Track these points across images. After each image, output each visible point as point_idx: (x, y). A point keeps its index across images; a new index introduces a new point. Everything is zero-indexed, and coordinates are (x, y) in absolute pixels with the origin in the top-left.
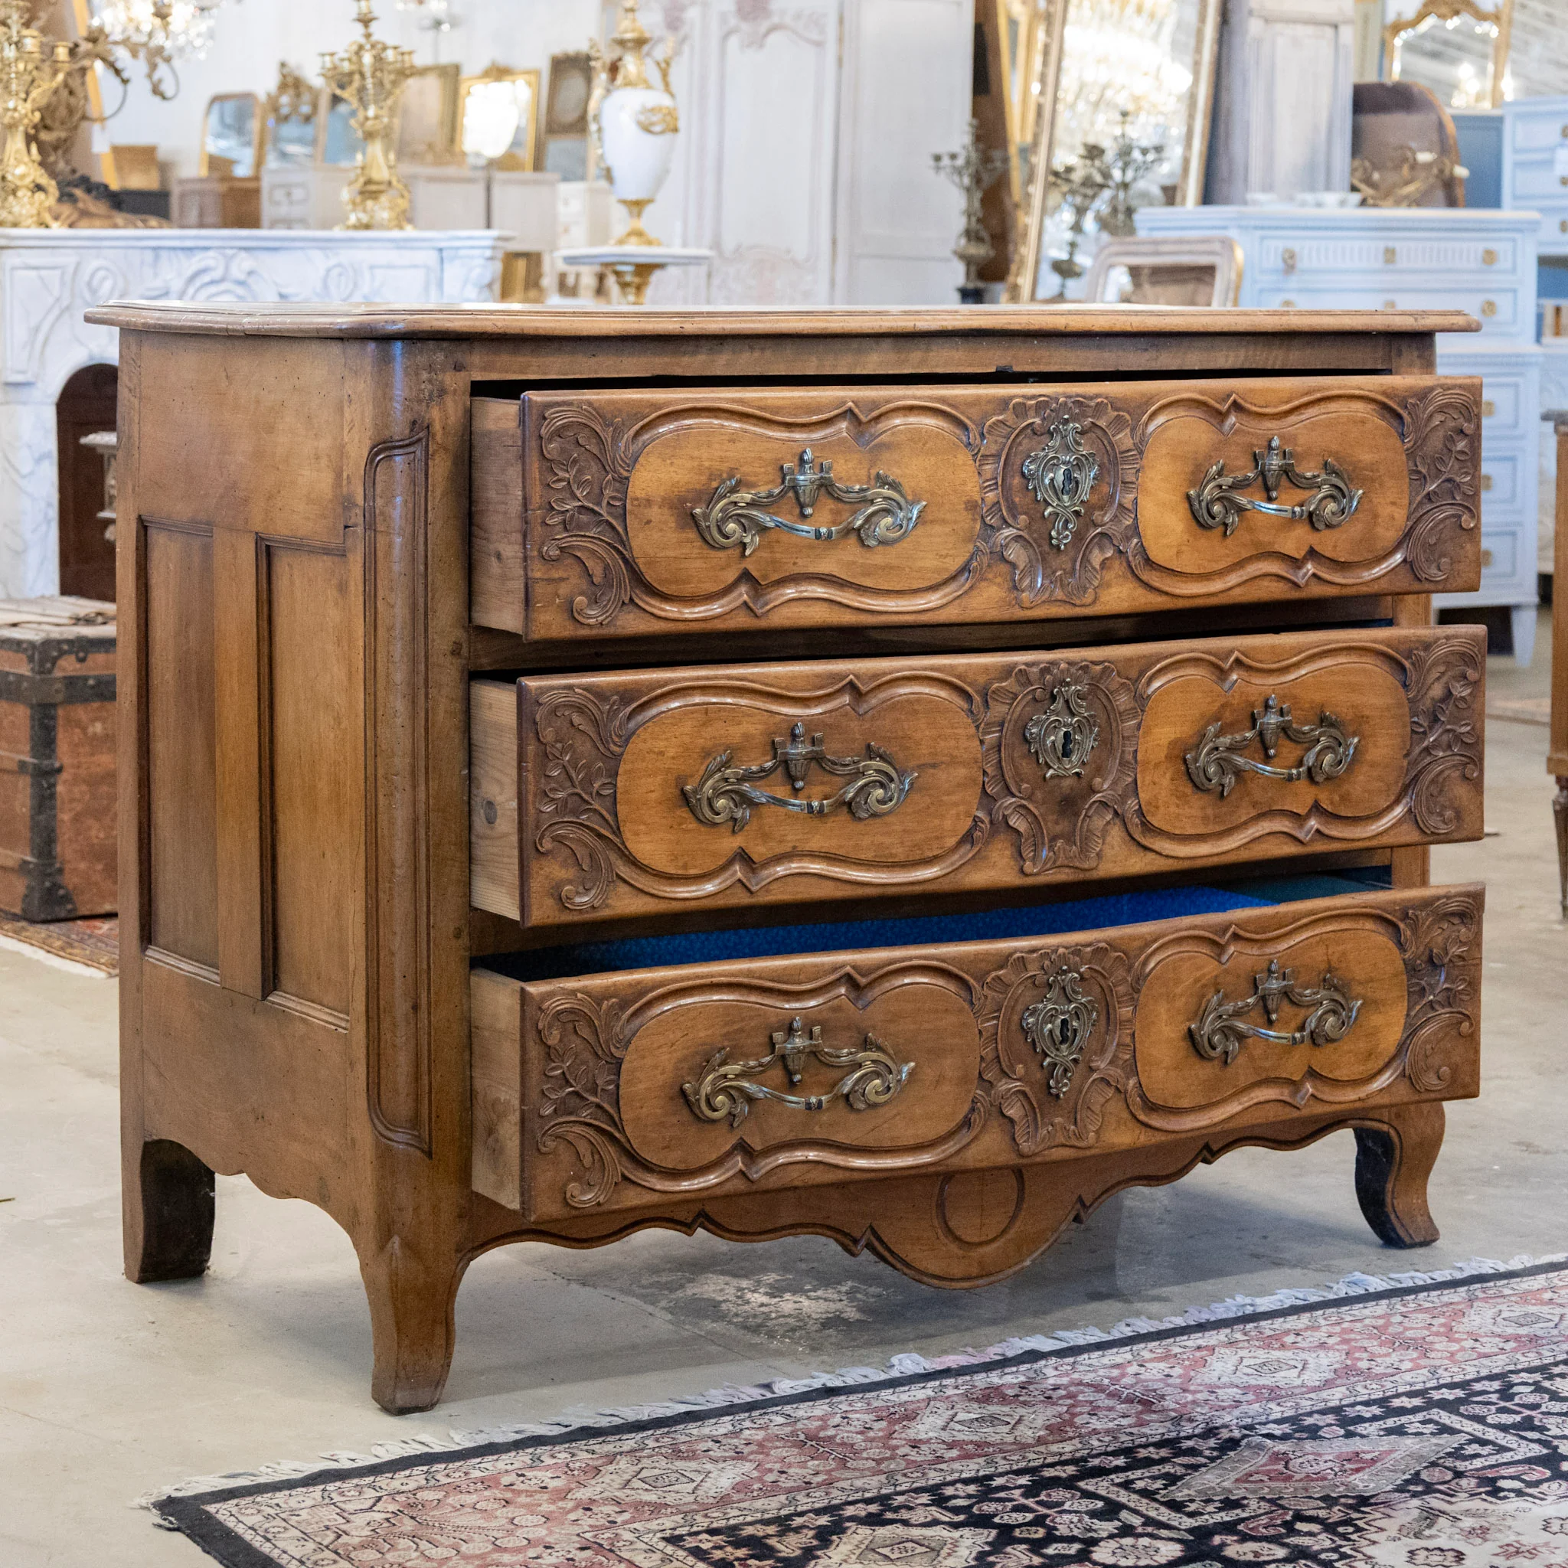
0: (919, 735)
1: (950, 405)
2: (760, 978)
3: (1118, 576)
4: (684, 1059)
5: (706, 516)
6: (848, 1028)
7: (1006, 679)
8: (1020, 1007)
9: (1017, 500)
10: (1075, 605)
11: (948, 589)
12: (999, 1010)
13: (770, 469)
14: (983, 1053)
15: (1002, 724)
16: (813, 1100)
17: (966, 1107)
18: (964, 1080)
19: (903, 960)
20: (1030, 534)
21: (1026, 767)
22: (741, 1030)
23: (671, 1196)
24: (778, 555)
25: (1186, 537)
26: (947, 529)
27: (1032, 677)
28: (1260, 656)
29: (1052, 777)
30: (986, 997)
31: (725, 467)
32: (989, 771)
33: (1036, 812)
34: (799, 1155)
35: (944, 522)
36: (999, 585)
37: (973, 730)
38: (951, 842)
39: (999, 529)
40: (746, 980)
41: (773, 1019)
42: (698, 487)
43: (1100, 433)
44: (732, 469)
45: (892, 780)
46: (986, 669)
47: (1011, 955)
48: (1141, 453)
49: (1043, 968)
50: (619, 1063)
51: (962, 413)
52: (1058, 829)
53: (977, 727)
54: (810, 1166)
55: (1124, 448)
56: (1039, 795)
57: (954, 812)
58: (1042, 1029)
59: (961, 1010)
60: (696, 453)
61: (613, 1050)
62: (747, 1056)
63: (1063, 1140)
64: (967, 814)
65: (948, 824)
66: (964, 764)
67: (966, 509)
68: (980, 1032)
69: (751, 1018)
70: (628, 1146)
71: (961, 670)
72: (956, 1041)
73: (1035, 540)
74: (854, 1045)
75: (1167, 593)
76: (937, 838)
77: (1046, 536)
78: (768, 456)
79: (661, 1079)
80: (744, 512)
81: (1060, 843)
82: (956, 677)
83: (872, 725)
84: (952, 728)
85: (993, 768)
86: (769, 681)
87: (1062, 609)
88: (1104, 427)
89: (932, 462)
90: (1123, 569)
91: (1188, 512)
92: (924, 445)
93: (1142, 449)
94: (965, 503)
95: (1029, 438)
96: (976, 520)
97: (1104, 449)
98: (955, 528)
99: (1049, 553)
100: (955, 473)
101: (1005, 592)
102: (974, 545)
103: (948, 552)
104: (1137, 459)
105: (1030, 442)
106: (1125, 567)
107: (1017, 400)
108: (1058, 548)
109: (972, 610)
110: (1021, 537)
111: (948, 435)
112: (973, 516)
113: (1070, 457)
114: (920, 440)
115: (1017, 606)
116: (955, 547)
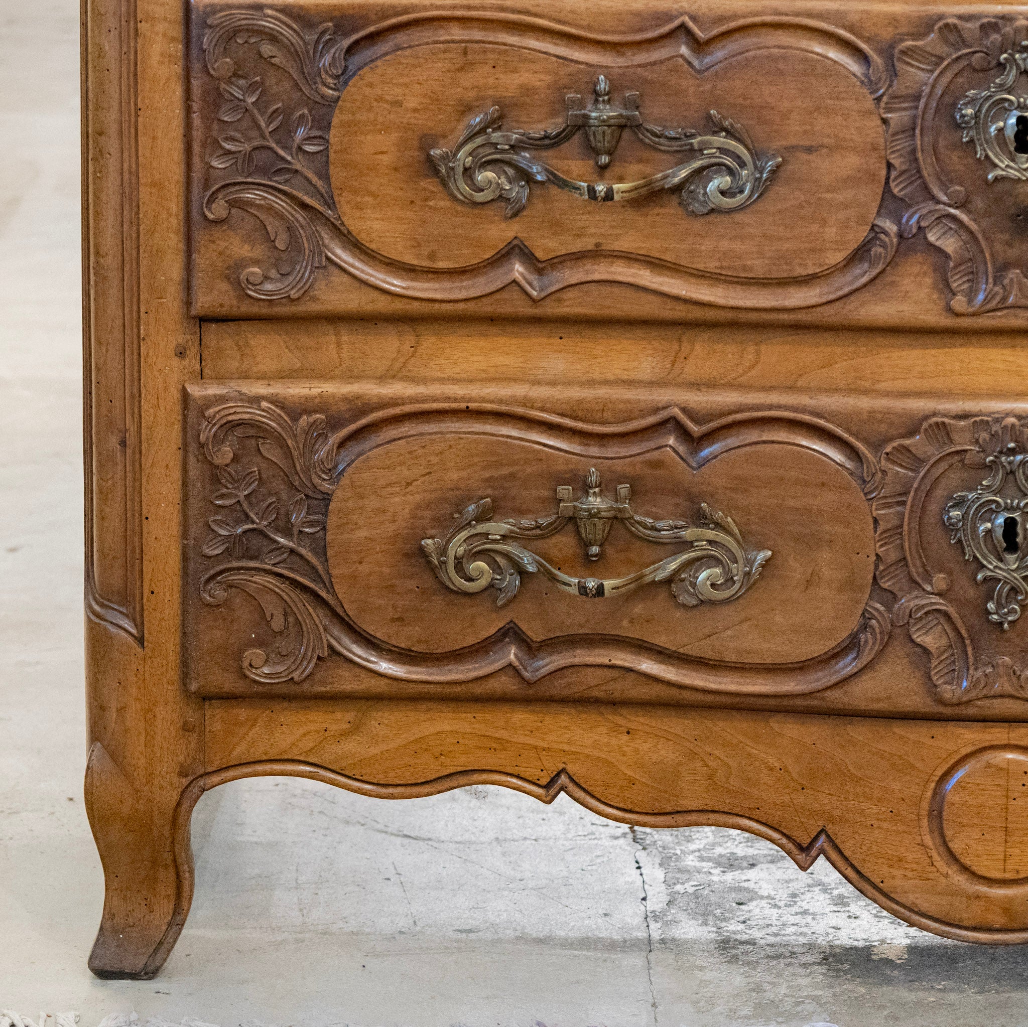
0: (786, 105)
2: (542, 409)
4: (428, 506)
6: (675, 492)
7: (926, 34)
8: (939, 493)
12: (906, 493)
14: (881, 551)
15: (917, 98)
16: (591, 584)
17: (854, 623)
18: (849, 584)
19: (758, 408)
21: (955, 161)
22: (512, 476)
23: (404, 686)
27: (967, 36)
29: (996, 179)
30: (884, 472)
32: (896, 162)
33: (973, 226)
34: (600, 656)
37: (869, 104)
38: (836, 258)
40: (520, 410)
41: (561, 467)
45: (743, 164)
46: (893, 20)
47: (926, 417)
49: (977, 442)
50: (327, 498)
52: (1012, 253)
53: (878, 100)
54: (615, 673)
56: (979, 202)
57: (840, 216)
58: (975, 529)
59: (846, 488)
61: (316, 481)
62: (520, 512)
63: (1008, 688)
64: (861, 220)
65: (830, 232)
66: (854, 149)
68: (876, 521)
69: (527, 462)
70: (339, 610)
71: (854, 18)
72: (838, 529)
74: (682, 516)
76: (814, 250)
79: (390, 528)
81: (1014, 274)
82: (844, 27)
83: (715, 86)
84: (838, 99)
85: (902, 160)
86: (562, 16)
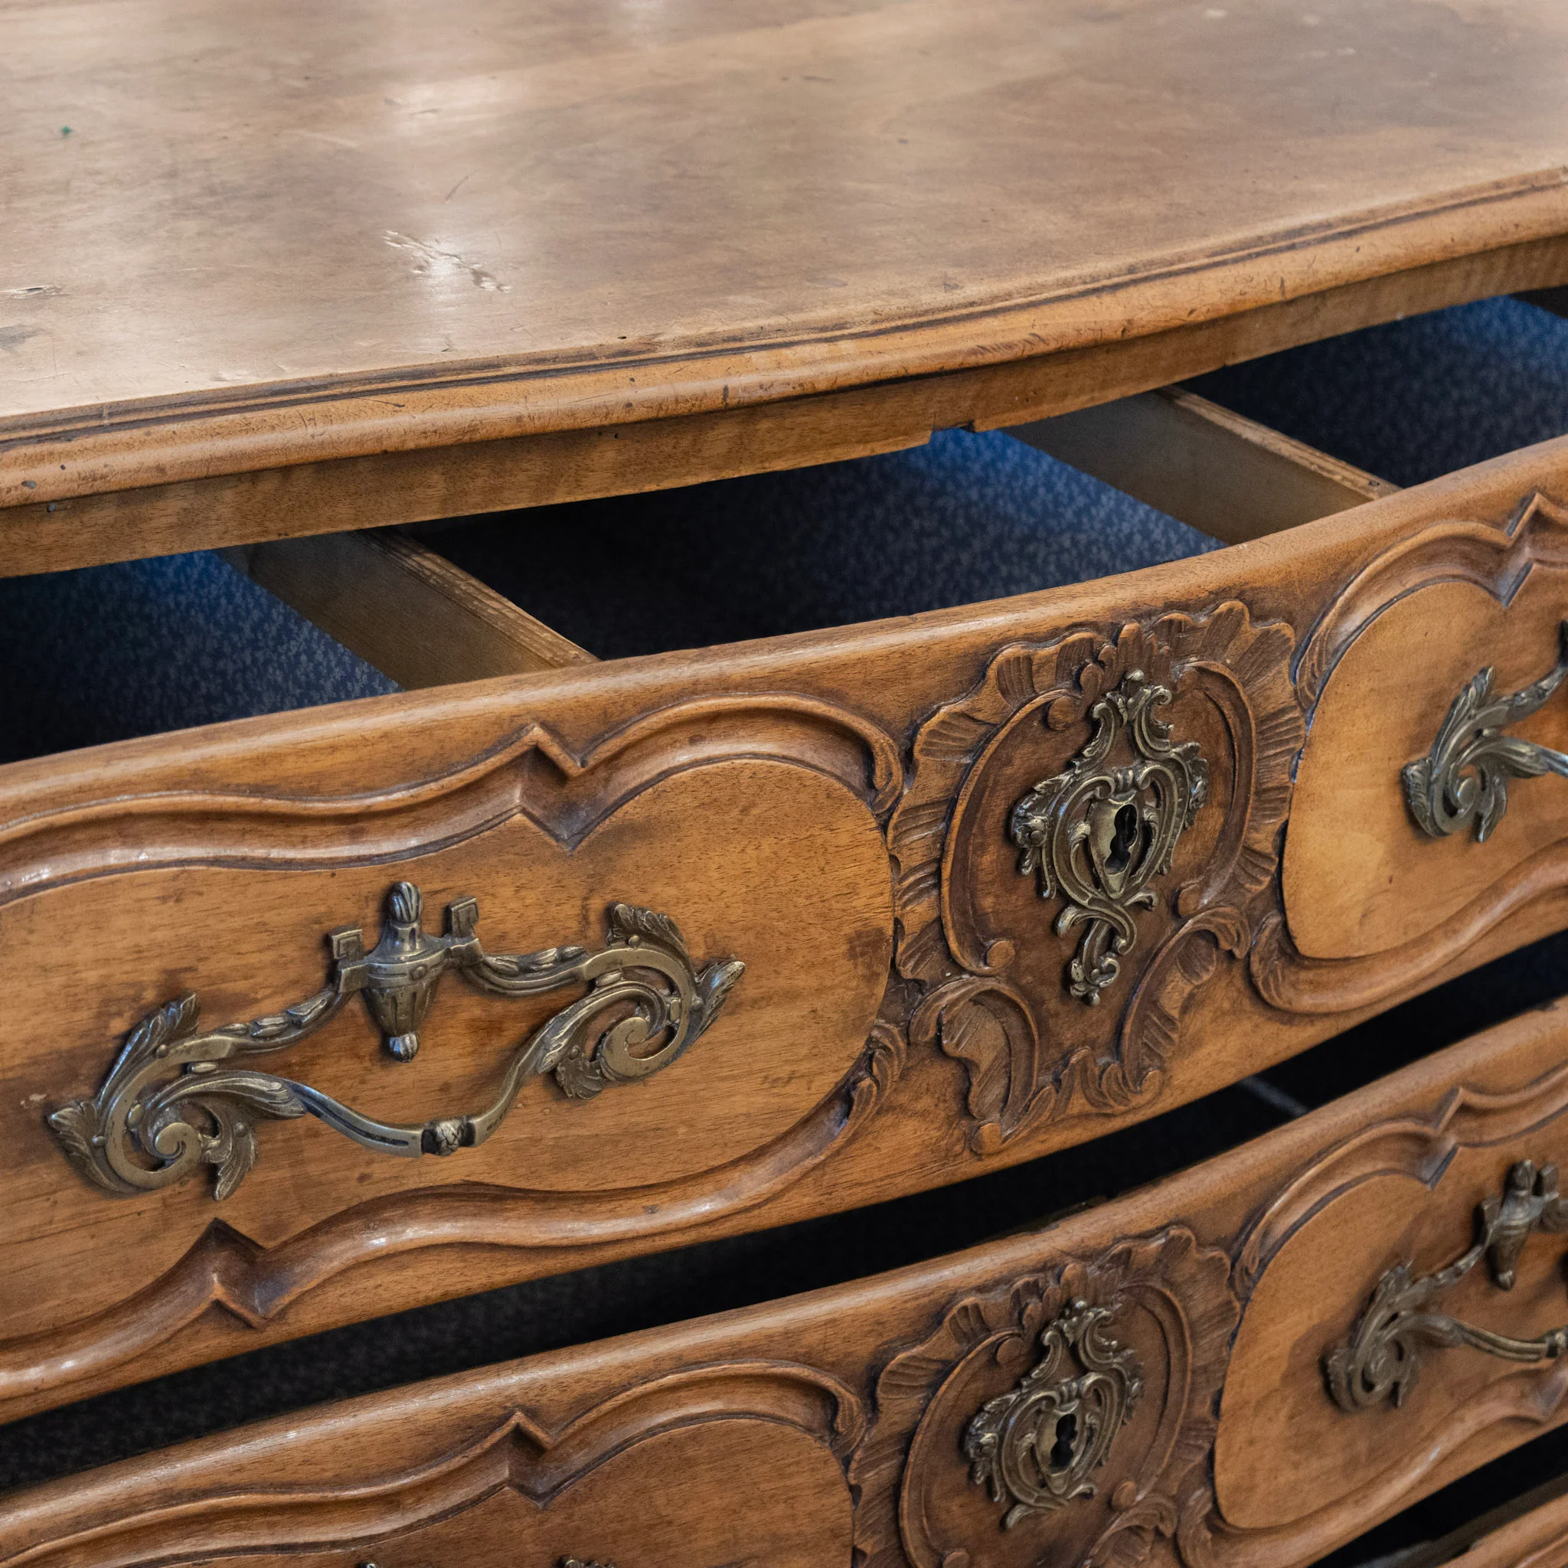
0: (693, 1512)
1: (822, 694)
3: (1220, 1016)
5: (94, 1121)
7: (927, 1335)
9: (988, 903)
10: (1109, 1116)
11: (791, 1152)
13: (290, 950)
15: (907, 1438)
20: (1011, 980)
21: (961, 1513)
24: (314, 1170)
25: (1387, 872)
26: (795, 1013)
27: (992, 1318)
28: (1507, 1080)
29: (1020, 1521)
31: (150, 972)
32: (866, 1545)
35: (791, 996)
36: (923, 1114)
37: (834, 1470)
39: (935, 985)
42: (64, 1044)
43: (1216, 689)
44: (171, 974)
48: (1310, 711)
51: (858, 710)
53: (846, 1462)
55: (1271, 708)
60: (57, 954)
67: (852, 954)
71: (811, 1339)
73: (1024, 992)
75: (1327, 1015)
77: (1055, 976)
78: (289, 916)
80: (211, 1084)
82: (796, 1360)
83: (570, 1517)
84: (782, 1476)
85: (878, 1537)
86: (287, 1476)
87: (1078, 1130)
88: (1227, 673)
89: (767, 851)
90: (1235, 994)
91: (1401, 814)
92: (745, 811)
93: (1313, 698)
94: (850, 941)
95: (1036, 742)
96: (878, 975)
97: (1220, 727)
98: (818, 1005)
99: (1057, 1015)
100: (827, 868)
101: (939, 1129)
102: (865, 1038)
103: (795, 1067)
104: (1299, 727)
105: (1034, 753)
106: (1239, 990)
107: (1009, 651)
108: (1086, 1000)
109: (850, 1187)
110: (991, 993)
111: (814, 773)
112: (869, 966)
113: (1136, 774)
114: (732, 801)
115: (966, 1154)
116: (815, 1051)
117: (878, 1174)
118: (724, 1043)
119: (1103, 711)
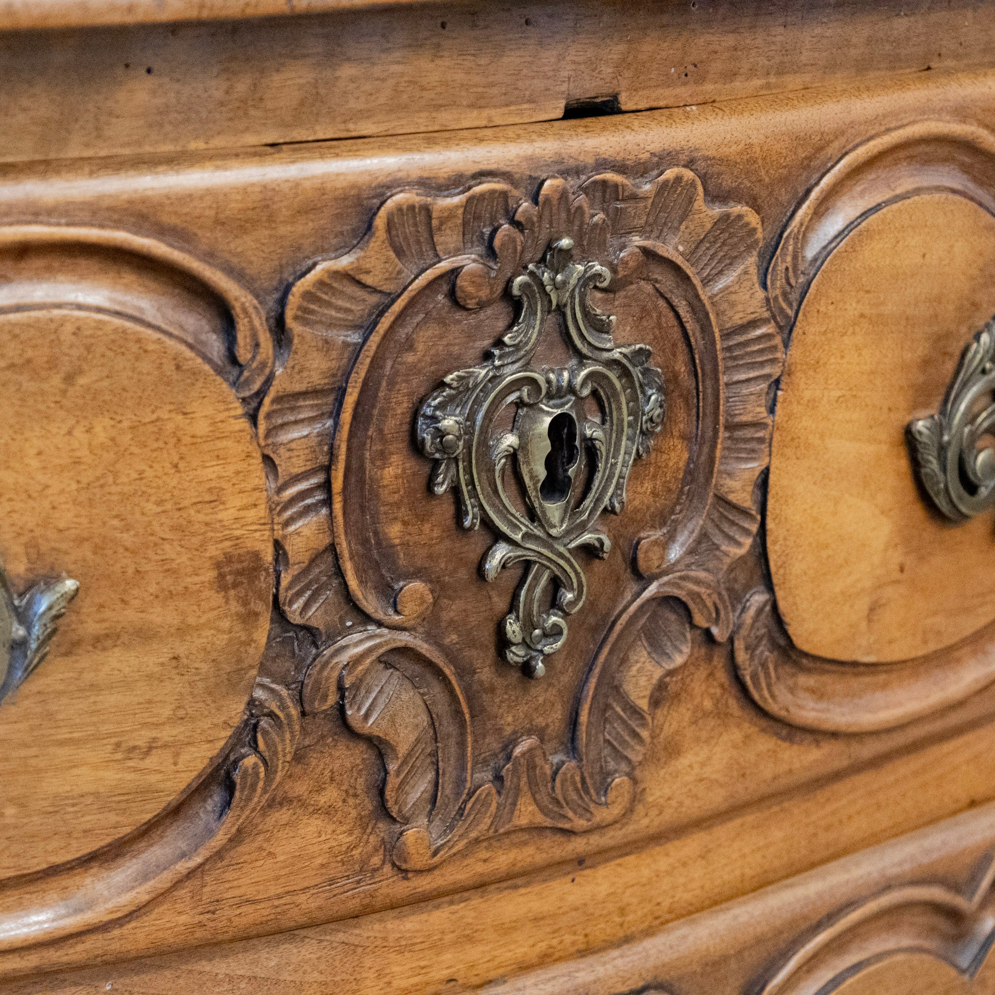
1: (161, 231)
3: (700, 716)
9: (394, 531)
10: (569, 833)
20: (431, 637)
25: (896, 557)
26: (152, 659)
35: (144, 636)
36: (328, 812)
39: (332, 636)
43: (667, 281)
48: (788, 328)
51: (209, 257)
55: (738, 319)
67: (222, 584)
73: (447, 652)
75: (834, 735)
77: (487, 635)
87: (530, 850)
88: (679, 260)
89: (101, 435)
90: (718, 691)
91: (908, 484)
92: (69, 379)
93: (791, 313)
94: (218, 566)
95: (442, 322)
96: (257, 614)
97: (676, 334)
98: (181, 650)
99: (492, 690)
100: (181, 465)
101: (350, 832)
102: (246, 699)
103: (155, 734)
104: (774, 348)
105: (441, 337)
106: (722, 686)
107: (400, 198)
108: (527, 669)
109: (239, 905)
110: (405, 651)
111: (157, 335)
112: (245, 603)
113: (573, 374)
114: (52, 364)
115: (387, 868)
116: (181, 713)
117: (274, 890)
118: (59, 694)
119: (524, 286)
